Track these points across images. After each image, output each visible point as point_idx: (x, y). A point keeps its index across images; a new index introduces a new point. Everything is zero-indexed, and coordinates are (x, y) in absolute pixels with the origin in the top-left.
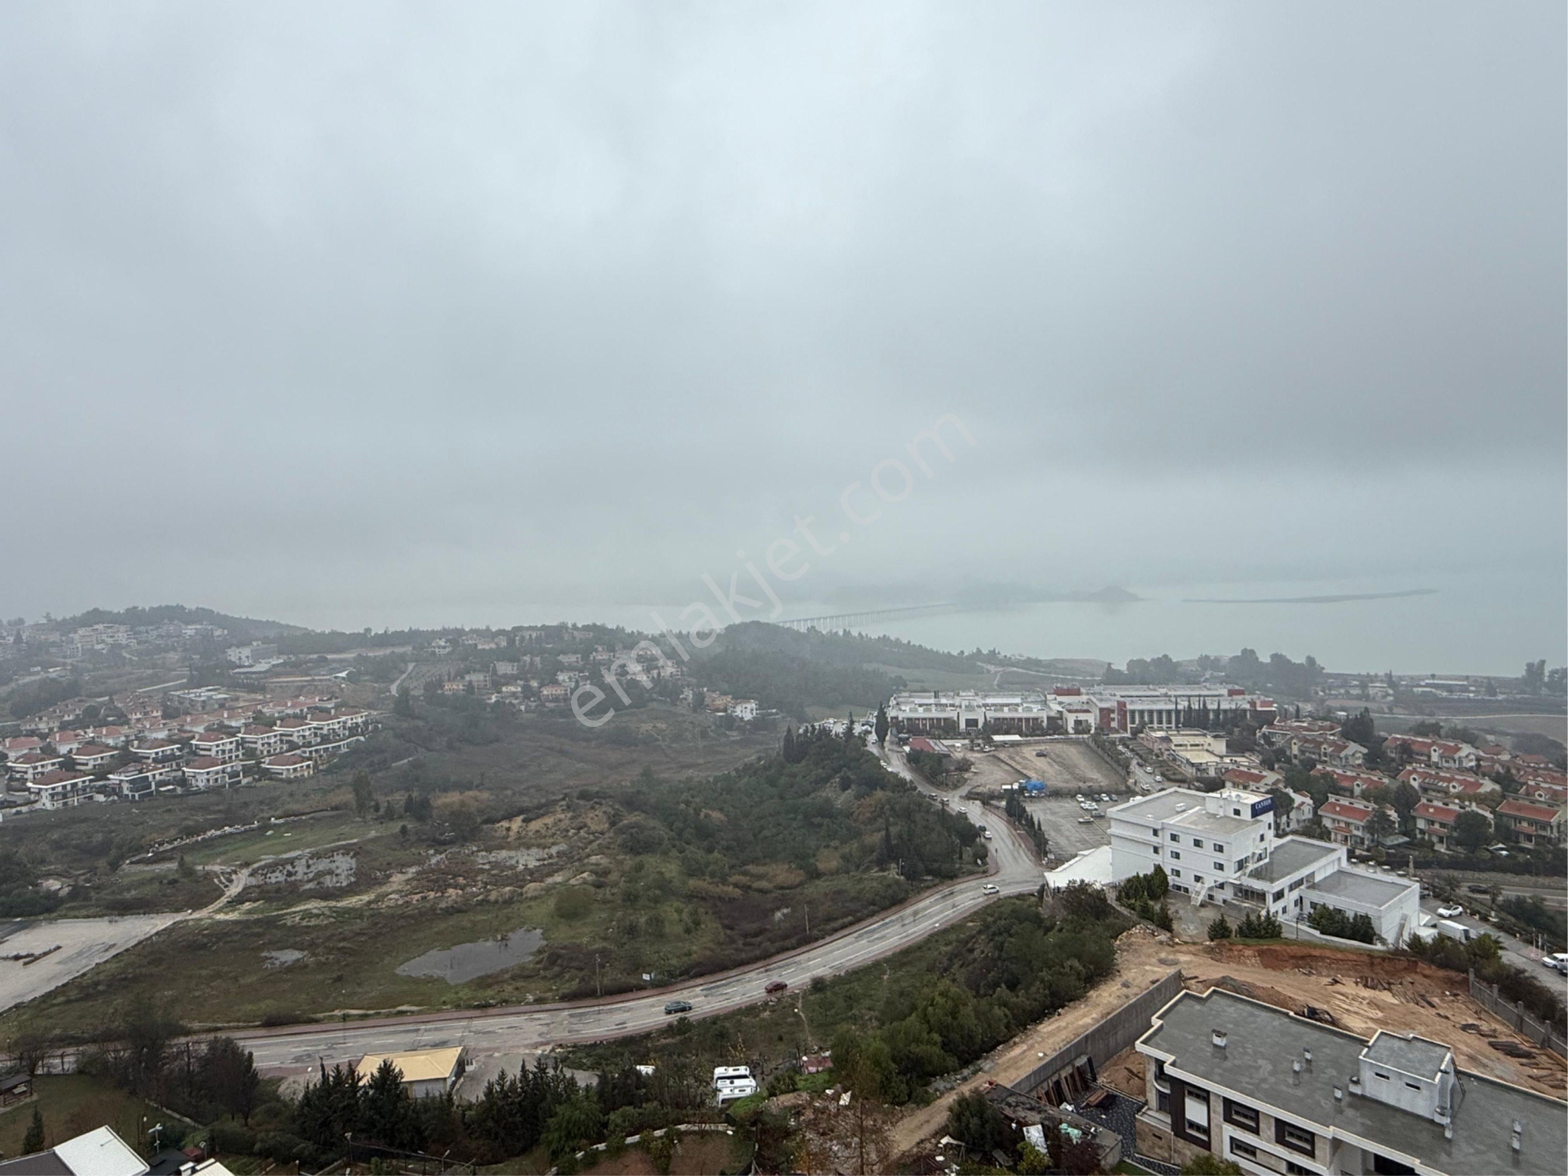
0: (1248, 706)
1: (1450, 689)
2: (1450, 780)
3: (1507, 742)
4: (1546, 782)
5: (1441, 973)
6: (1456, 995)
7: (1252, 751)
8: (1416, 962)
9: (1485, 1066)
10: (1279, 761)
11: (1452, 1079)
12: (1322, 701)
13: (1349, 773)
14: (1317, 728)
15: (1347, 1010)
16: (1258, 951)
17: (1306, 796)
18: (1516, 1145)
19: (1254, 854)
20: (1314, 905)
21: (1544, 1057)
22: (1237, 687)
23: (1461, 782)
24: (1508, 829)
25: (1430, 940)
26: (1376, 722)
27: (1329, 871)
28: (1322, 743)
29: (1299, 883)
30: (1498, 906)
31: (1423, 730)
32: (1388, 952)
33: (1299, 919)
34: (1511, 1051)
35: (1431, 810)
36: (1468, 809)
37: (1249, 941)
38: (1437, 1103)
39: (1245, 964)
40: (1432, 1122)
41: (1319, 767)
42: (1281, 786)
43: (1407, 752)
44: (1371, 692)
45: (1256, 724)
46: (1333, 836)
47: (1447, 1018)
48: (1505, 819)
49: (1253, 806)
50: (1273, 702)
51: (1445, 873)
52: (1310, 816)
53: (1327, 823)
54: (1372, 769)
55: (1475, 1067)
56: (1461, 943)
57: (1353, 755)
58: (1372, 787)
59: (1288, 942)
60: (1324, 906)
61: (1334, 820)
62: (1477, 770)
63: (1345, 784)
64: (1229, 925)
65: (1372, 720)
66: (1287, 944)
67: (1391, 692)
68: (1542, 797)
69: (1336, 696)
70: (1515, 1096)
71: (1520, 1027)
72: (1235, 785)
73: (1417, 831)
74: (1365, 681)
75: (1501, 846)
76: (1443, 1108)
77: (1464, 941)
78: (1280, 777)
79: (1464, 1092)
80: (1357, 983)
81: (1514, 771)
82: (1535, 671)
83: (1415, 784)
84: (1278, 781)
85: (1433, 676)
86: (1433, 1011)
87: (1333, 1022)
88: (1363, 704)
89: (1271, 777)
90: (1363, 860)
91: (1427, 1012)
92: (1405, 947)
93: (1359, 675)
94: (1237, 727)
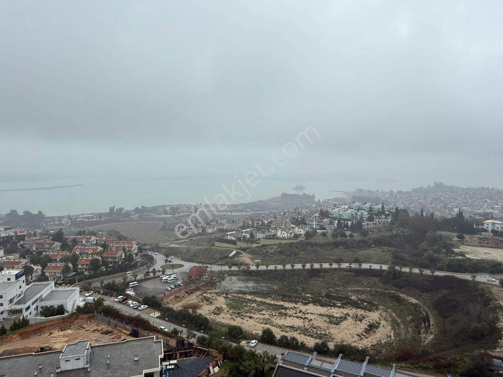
0: (14, 234)
1: (88, 218)
2: (88, 249)
3: (105, 233)
4: (115, 244)
5: (86, 316)
6: (91, 322)
7: (16, 252)
8: (78, 315)
9: (100, 341)
10: (27, 254)
11: (90, 350)
12: (45, 228)
13: (55, 254)
14: (43, 239)
15: (55, 342)
16: (19, 334)
17: (39, 266)
18: (108, 362)
19: (17, 295)
20: (42, 308)
21: (116, 330)
22: (8, 227)
23: (92, 249)
24: (105, 261)
25: (83, 306)
26: (65, 233)
27: (48, 292)
28: (45, 244)
29: (37, 300)
30: (103, 287)
31: (80, 233)
32: (70, 315)
33: (37, 315)
34: (107, 333)
35: (83, 261)
36: (94, 258)
37: (15, 331)
38: (86, 361)
39: (14, 342)
40: (84, 368)
41: (44, 253)
42: (28, 264)
43: (75, 242)
44: (63, 222)
45: (17, 241)
46: (49, 279)
47: (88, 330)
48: (104, 258)
49: (16, 275)
50: (25, 231)
51: (87, 281)
52: (41, 273)
53: (47, 274)
54: (63, 250)
55: (97, 343)
56: (92, 303)
57: (57, 246)
58: (63, 257)
59: (32, 326)
60: (46, 306)
61: (50, 272)
62: (96, 244)
63: (54, 258)
64: (6, 328)
65: (63, 233)
66: (32, 327)
67: (69, 221)
68: (114, 249)
69: (50, 225)
70: (108, 347)
71: (109, 324)
72: (8, 268)
73: (79, 269)
74: (60, 219)
75: (104, 267)
76: (87, 362)
77: (93, 302)
78: (28, 261)
79: (93, 353)
80: (59, 331)
81: (107, 243)
82: (112, 209)
83: (78, 253)
84: (27, 262)
85: (83, 214)
86: (84, 330)
87: (50, 349)
88: (60, 227)
89: (24, 261)
90: (60, 285)
91: (82, 331)
92: (75, 311)
93: (58, 216)
94: (9, 243)
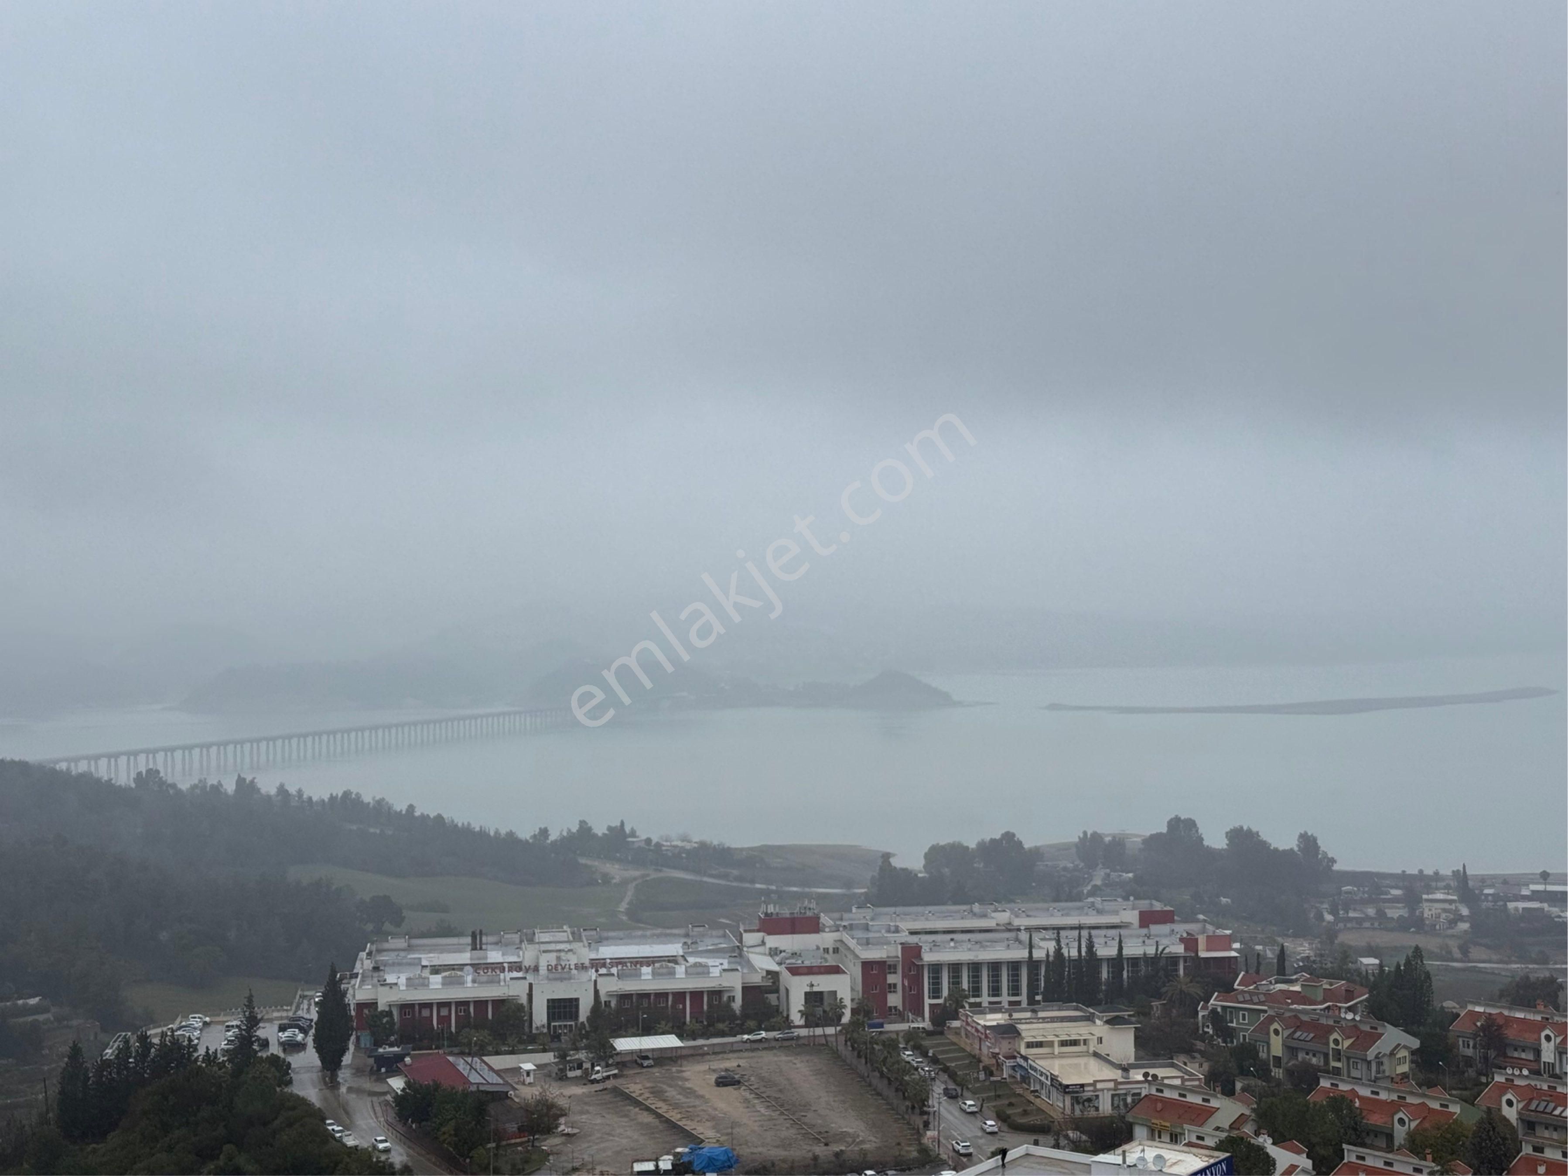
0: (1180, 949)
7: (1189, 1051)
10: (1244, 1072)
12: (1331, 934)
13: (1383, 1096)
14: (1320, 995)
17: (1298, 1152)
22: (1158, 906)
26: (1436, 980)
28: (1330, 1030)
31: (1525, 993)
41: (1325, 1083)
42: (1248, 1129)
43: (1496, 1043)
44: (1427, 911)
45: (1195, 990)
50: (1230, 939)
54: (1430, 1085)
57: (1392, 1054)
58: (1427, 1125)
63: (1375, 1120)
65: (1428, 976)
67: (1465, 911)
69: (1359, 921)
72: (1155, 1134)
74: (1415, 889)
78: (1246, 1111)
83: (1511, 1114)
84: (1241, 1120)
85: (1545, 876)
88: (1410, 940)
89: (1228, 1111)
93: (1404, 876)
94: (1159, 996)
